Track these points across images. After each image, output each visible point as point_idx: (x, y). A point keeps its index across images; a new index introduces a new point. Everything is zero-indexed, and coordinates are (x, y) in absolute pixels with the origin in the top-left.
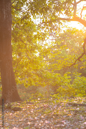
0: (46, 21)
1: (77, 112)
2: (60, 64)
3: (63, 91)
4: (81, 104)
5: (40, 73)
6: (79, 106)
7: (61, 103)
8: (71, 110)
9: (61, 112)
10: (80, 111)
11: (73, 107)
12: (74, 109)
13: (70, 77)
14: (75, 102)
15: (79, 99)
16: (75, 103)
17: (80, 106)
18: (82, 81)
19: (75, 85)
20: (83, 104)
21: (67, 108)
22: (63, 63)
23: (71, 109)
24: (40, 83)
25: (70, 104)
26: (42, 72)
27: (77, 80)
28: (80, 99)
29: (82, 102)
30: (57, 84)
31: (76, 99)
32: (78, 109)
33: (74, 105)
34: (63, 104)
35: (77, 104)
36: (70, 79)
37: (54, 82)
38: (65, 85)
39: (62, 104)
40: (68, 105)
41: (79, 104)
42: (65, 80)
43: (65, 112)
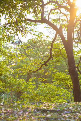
0: (12, 21)
1: (49, 119)
3: (28, 97)
4: (51, 110)
5: (4, 78)
6: (49, 112)
7: (28, 108)
8: (40, 117)
9: (28, 119)
10: (52, 118)
11: (42, 113)
12: (44, 116)
13: (34, 83)
14: (44, 107)
15: (48, 105)
16: (44, 109)
17: (51, 112)
18: (46, 87)
19: (40, 91)
20: (54, 110)
21: (35, 115)
22: (29, 68)
24: (4, 89)
25: (38, 110)
26: (6, 78)
27: (41, 86)
28: (49, 104)
29: (53, 108)
30: (21, 90)
31: (44, 104)
32: (49, 116)
33: (43, 110)
34: (30, 110)
35: (47, 110)
36: (34, 85)
37: (18, 87)
38: (30, 91)
39: (29, 109)
40: (36, 111)
41: (49, 110)
42: (30, 86)
43: (33, 119)
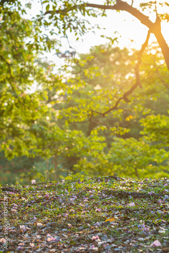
1: (130, 212)
2: (82, 107)
3: (89, 167)
4: (136, 193)
5: (40, 128)
6: (131, 197)
7: (88, 189)
8: (113, 208)
9: (88, 211)
10: (138, 210)
11: (117, 199)
12: (120, 206)
14: (121, 188)
15: (131, 182)
16: (122, 191)
17: (135, 198)
20: (142, 194)
21: (103, 204)
23: (112, 206)
24: (40, 150)
25: (109, 193)
26: (43, 127)
28: (133, 182)
29: (140, 189)
30: (75, 154)
31: (122, 182)
32: (132, 205)
33: (119, 194)
34: (91, 194)
35: (128, 194)
37: (69, 148)
38: (93, 156)
39: (90, 191)
40: (104, 195)
41: (132, 194)
42: (93, 144)
43: (98, 211)
